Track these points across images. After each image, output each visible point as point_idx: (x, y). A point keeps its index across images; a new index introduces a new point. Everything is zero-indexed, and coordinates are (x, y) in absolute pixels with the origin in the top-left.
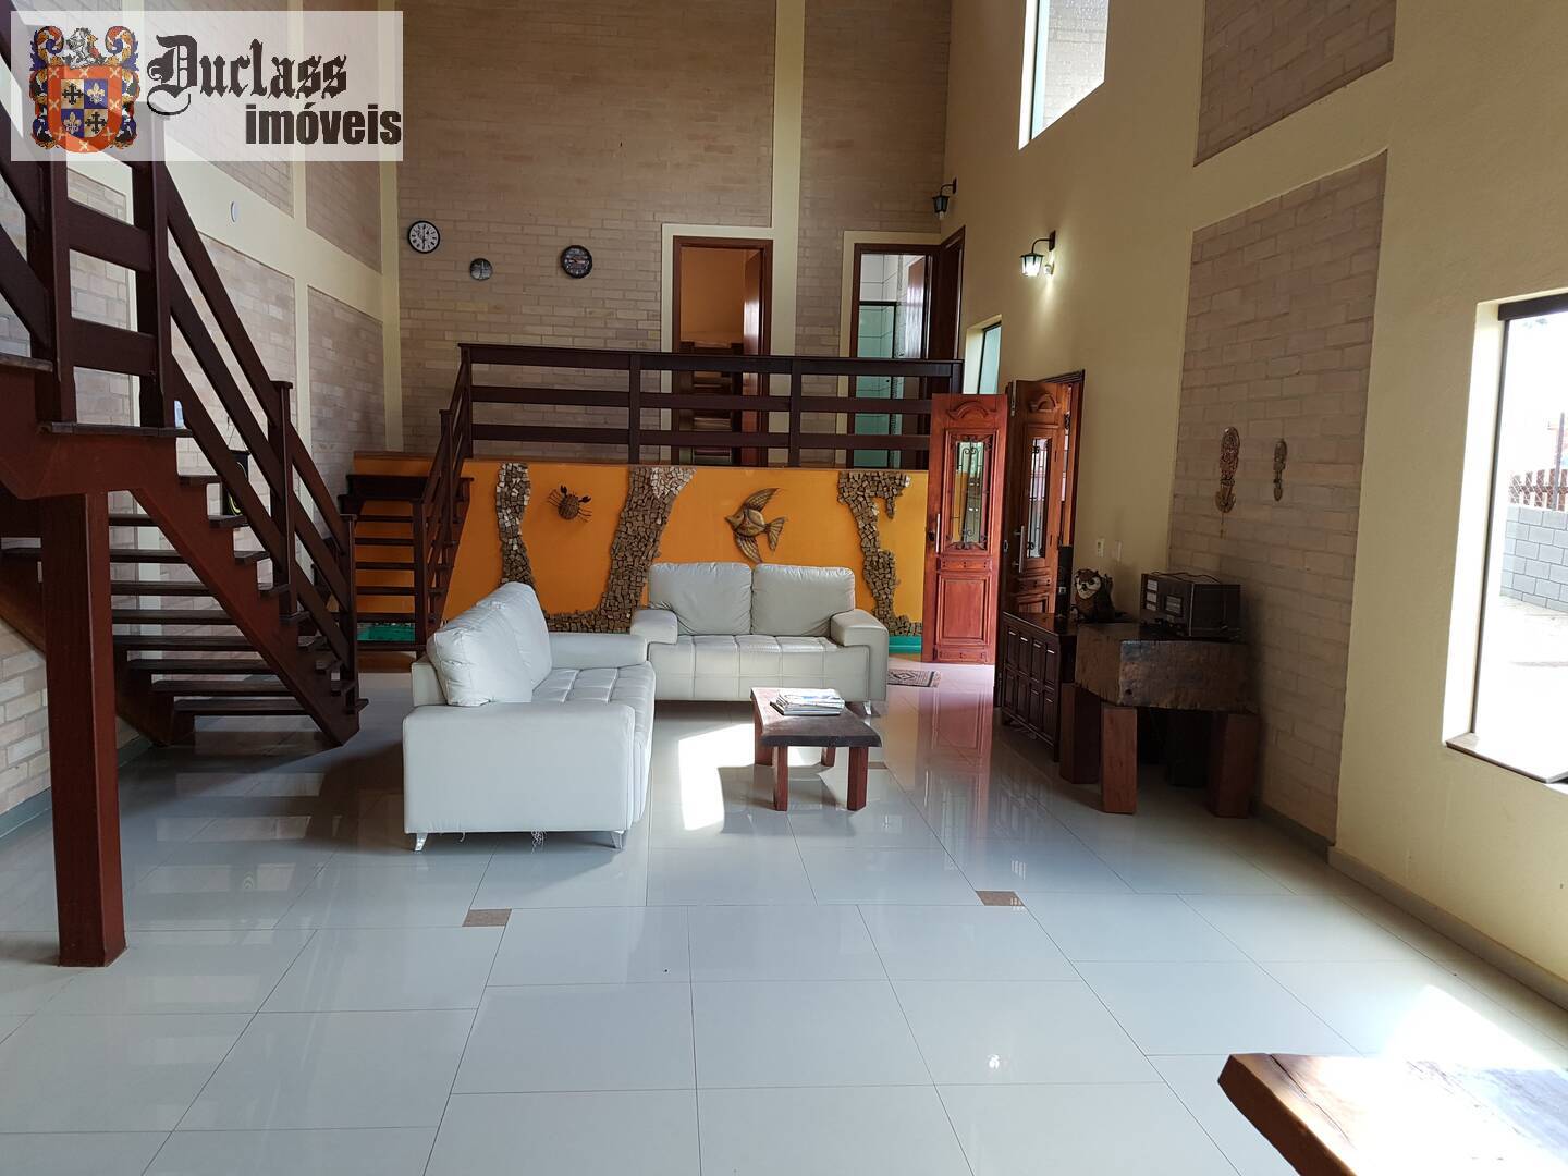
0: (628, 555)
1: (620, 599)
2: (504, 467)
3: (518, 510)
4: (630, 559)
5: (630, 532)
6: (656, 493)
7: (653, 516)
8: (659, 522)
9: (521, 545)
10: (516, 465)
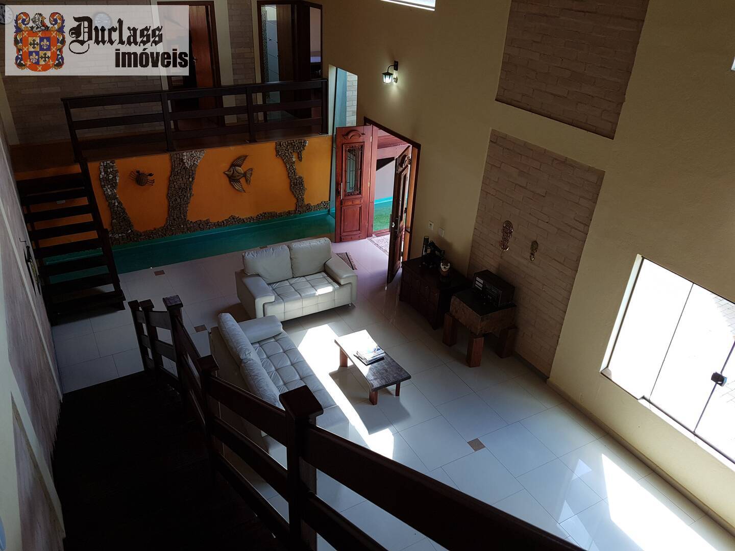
0: (177, 198)
1: (176, 219)
2: (102, 164)
3: (114, 186)
4: (179, 200)
5: (176, 186)
6: (187, 165)
7: (187, 177)
8: (191, 179)
9: (119, 203)
10: (109, 162)
